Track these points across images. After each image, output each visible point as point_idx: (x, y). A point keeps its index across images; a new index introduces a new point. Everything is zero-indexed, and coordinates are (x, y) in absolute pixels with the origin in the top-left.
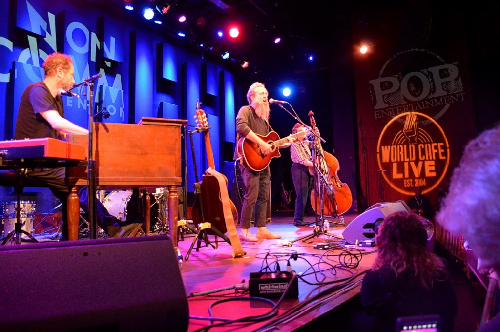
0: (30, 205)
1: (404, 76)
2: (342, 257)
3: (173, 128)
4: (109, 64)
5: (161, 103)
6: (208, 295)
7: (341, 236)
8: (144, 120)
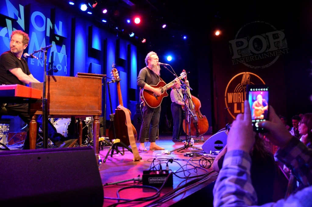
0: (6, 127)
1: (251, 38)
2: (201, 161)
3: (97, 80)
4: (58, 38)
5: (91, 64)
6: (117, 184)
7: (201, 148)
8: (79, 74)
